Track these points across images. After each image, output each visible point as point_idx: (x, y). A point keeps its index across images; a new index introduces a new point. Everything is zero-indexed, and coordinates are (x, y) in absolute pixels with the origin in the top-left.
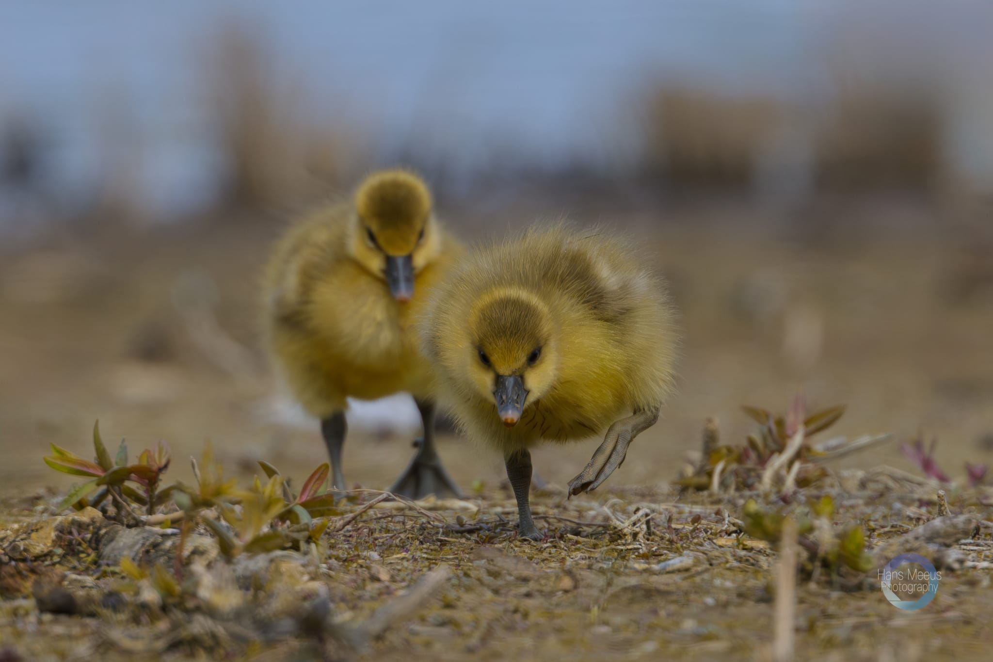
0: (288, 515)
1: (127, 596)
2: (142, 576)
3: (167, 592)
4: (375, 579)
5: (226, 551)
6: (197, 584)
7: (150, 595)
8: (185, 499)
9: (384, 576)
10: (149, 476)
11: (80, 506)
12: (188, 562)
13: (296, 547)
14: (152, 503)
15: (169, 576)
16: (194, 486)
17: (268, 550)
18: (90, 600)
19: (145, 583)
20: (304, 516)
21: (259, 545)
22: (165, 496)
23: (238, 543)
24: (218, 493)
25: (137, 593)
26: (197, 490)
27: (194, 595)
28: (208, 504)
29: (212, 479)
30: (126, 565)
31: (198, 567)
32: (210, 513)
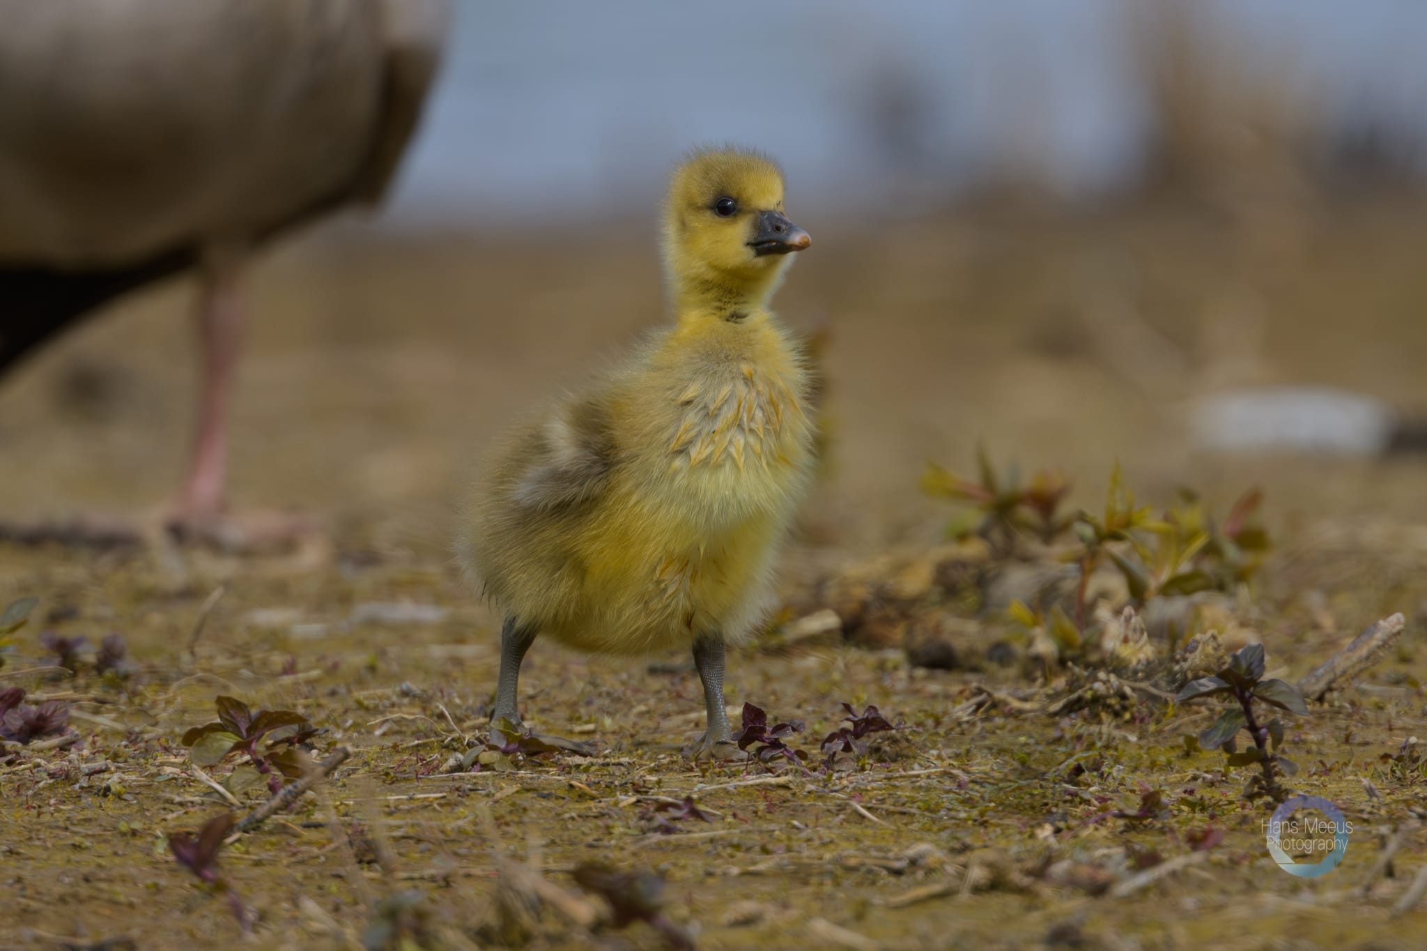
0: (1211, 550)
1: (1018, 648)
2: (1036, 623)
3: (1065, 643)
4: (1316, 626)
5: (1138, 593)
6: (1102, 633)
7: (1045, 646)
8: (1088, 531)
9: (1327, 622)
10: (1045, 502)
11: (962, 537)
12: (1092, 606)
13: (1221, 587)
14: (1050, 533)
15: (1068, 624)
16: (1099, 515)
17: (1187, 593)
18: (972, 652)
19: (1038, 631)
20: (1232, 552)
21: (1178, 586)
22: (1065, 527)
23: (1153, 583)
24: (1128, 524)
25: (1030, 643)
26: (1101, 519)
27: (1098, 647)
28: (1116, 537)
29: (1120, 507)
30: (1017, 609)
31: (1103, 613)
32: (1116, 548)
